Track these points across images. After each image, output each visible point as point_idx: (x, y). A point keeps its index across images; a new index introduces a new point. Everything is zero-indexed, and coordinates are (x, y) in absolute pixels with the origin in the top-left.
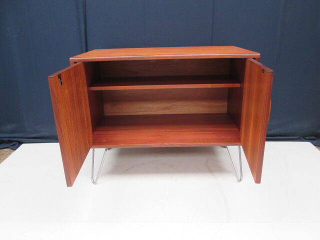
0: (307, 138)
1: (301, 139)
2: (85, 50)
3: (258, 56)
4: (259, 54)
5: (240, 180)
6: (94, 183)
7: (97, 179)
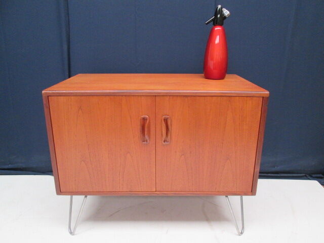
0: (314, 175)
1: (306, 177)
2: (67, 76)
3: (267, 94)
4: (267, 92)
5: (242, 233)
6: (71, 233)
7: (75, 229)
